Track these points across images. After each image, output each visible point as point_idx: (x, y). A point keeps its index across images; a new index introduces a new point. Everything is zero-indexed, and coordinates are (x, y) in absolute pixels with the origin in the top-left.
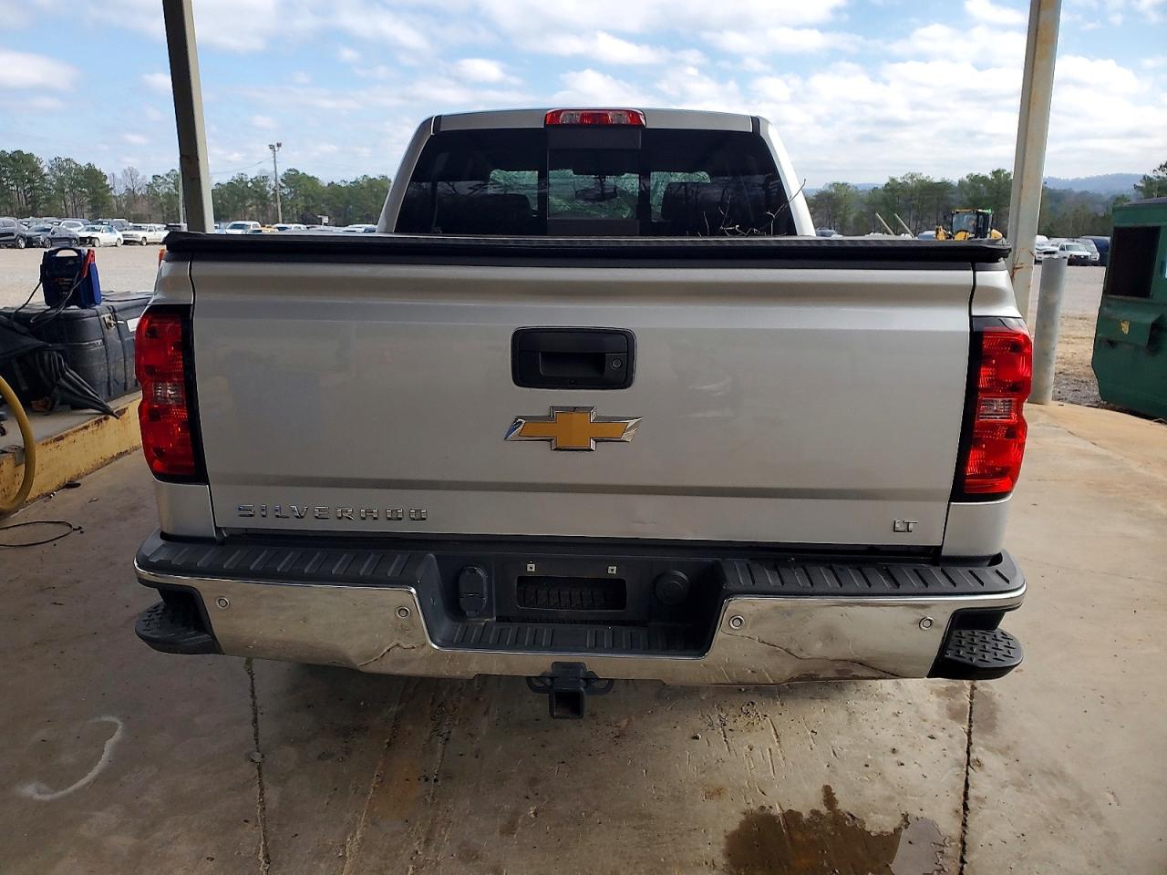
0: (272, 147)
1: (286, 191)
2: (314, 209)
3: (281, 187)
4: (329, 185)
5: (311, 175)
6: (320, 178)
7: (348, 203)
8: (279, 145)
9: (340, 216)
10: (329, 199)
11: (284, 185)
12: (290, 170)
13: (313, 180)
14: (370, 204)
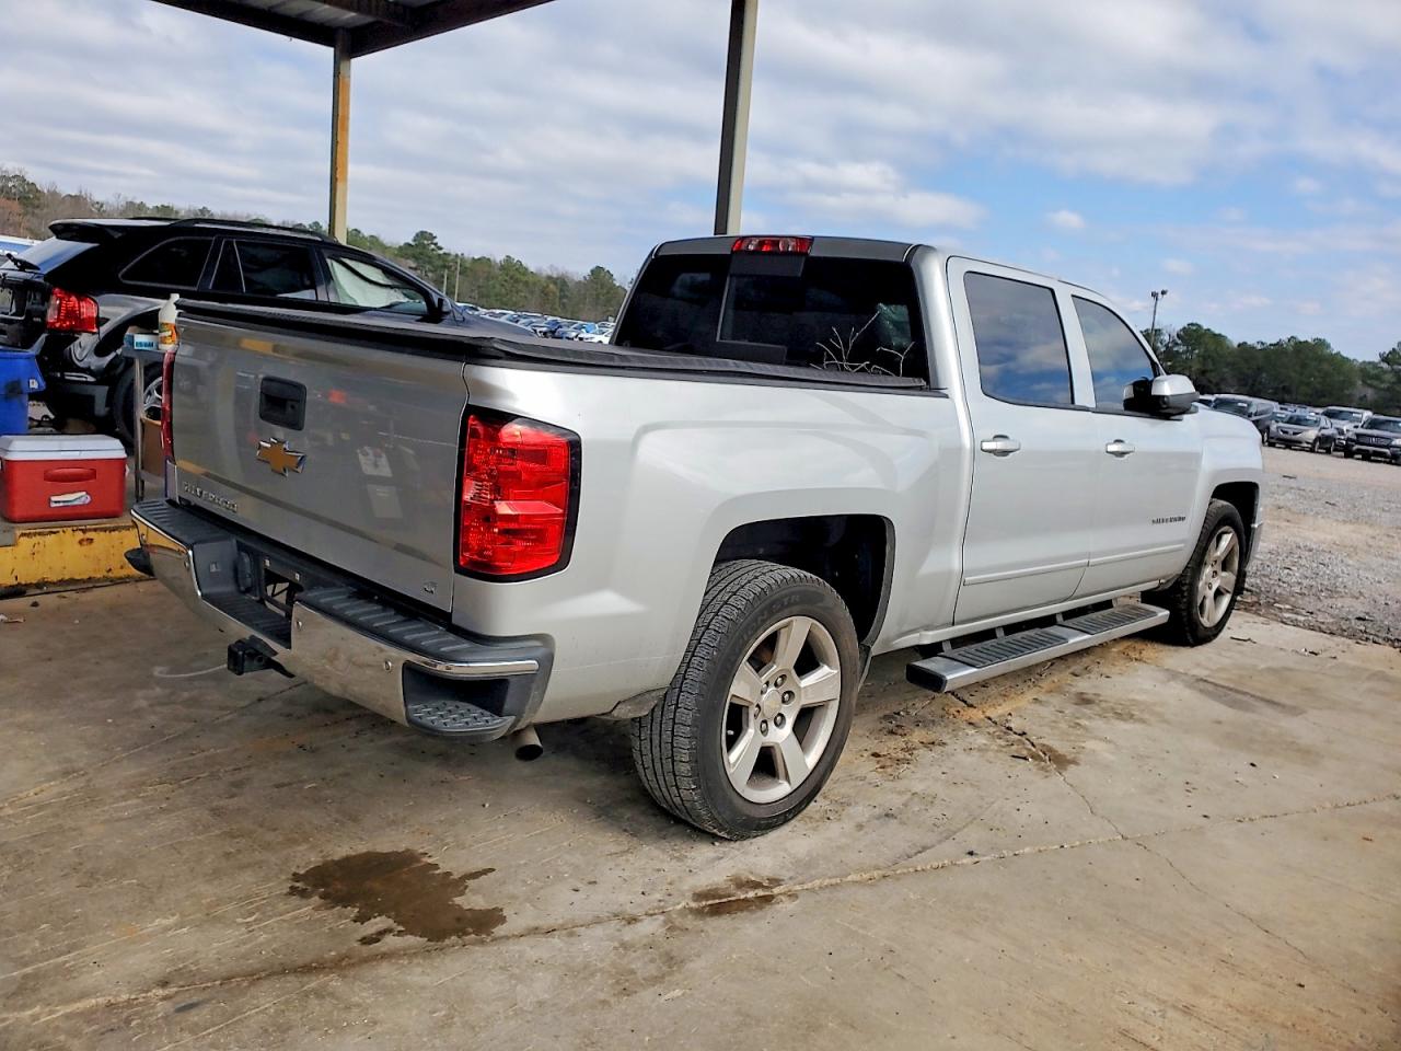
0: (1154, 295)
1: (1182, 349)
2: (1213, 374)
3: (1177, 344)
4: (1239, 345)
5: (1217, 332)
6: (1229, 337)
7: (1260, 369)
8: (1163, 293)
9: (1245, 385)
10: (1233, 364)
11: (1179, 342)
12: (1192, 324)
13: (1218, 338)
14: (1293, 374)
